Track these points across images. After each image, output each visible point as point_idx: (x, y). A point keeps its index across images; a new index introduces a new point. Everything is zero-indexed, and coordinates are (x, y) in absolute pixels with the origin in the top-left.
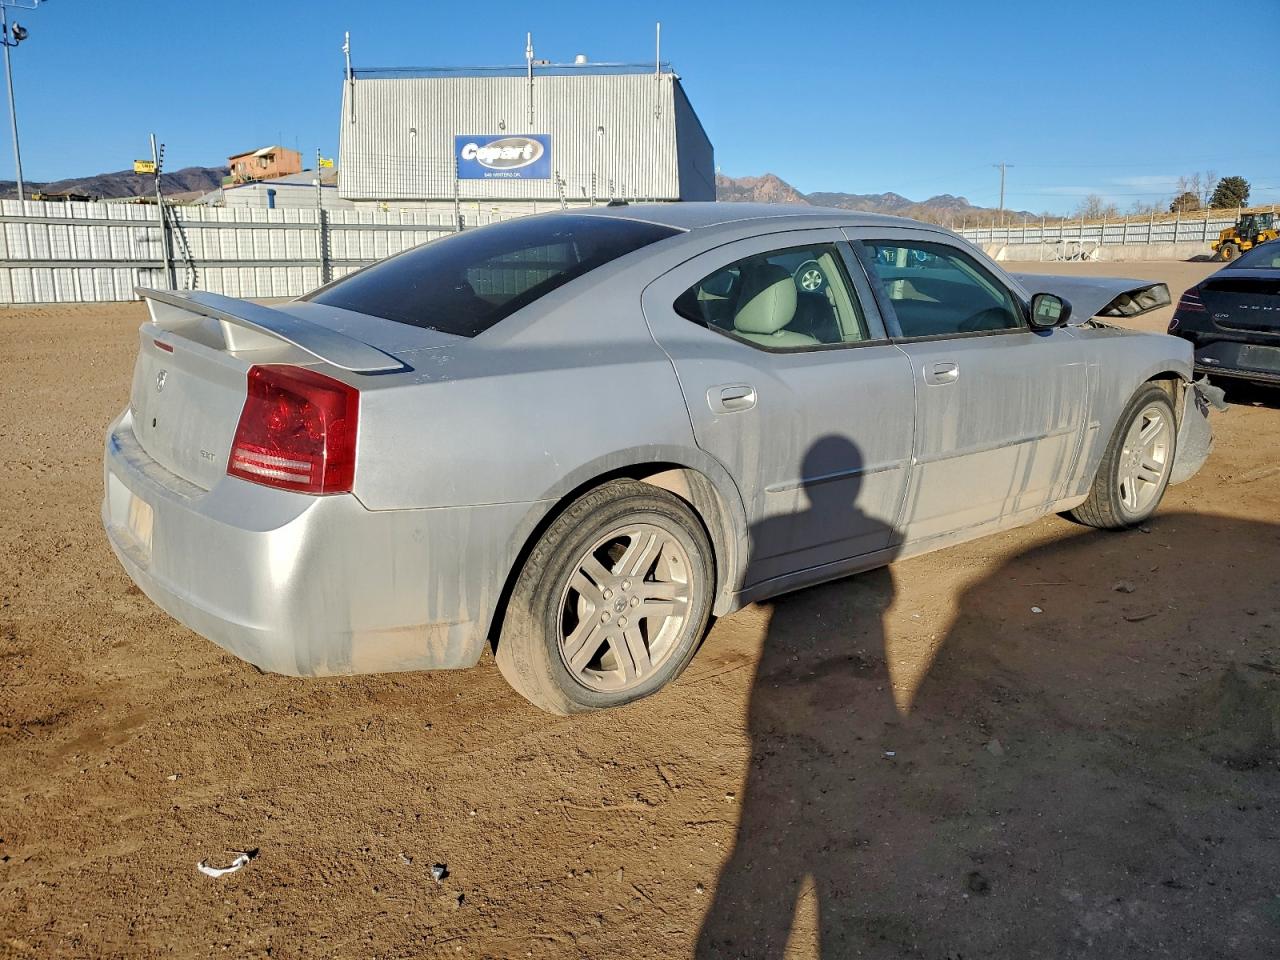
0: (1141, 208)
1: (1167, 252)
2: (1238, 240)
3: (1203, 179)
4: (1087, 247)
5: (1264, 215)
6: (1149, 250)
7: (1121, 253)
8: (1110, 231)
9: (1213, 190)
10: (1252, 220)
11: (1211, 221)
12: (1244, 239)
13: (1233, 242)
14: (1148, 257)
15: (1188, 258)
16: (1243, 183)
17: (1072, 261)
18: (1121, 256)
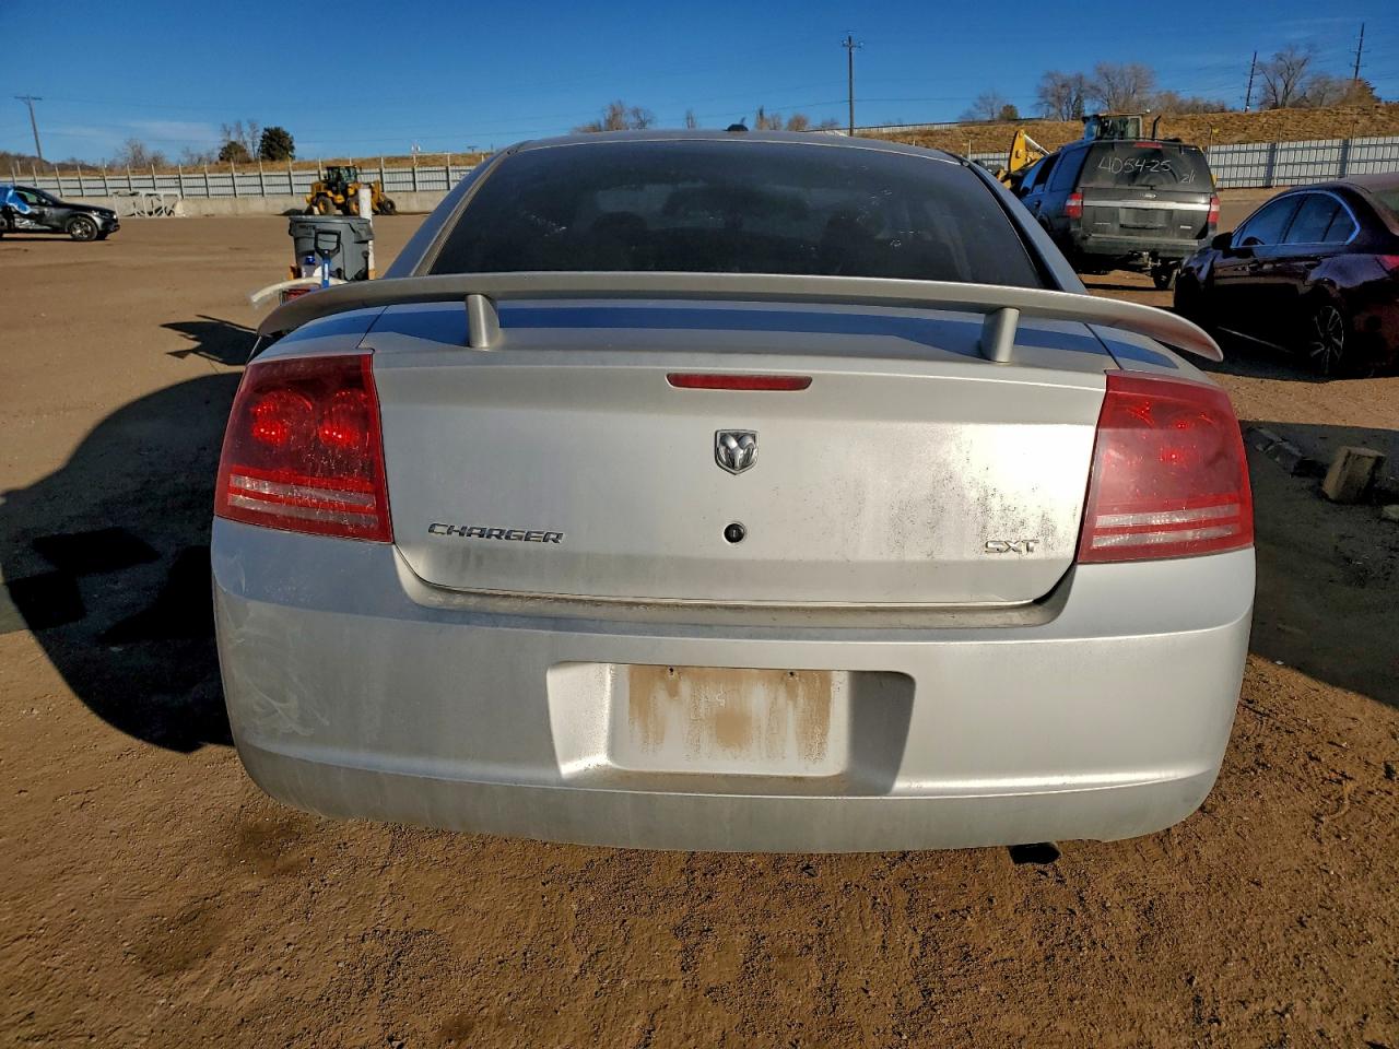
0: (192, 156)
1: (258, 206)
2: (330, 194)
3: (246, 129)
4: (167, 199)
5: (348, 168)
6: (239, 205)
7: (209, 207)
8: (190, 182)
9: (258, 141)
10: (339, 174)
11: (295, 173)
12: (336, 193)
13: (326, 195)
14: (241, 211)
15: (282, 212)
16: (285, 135)
17: (154, 216)
18: (210, 210)
